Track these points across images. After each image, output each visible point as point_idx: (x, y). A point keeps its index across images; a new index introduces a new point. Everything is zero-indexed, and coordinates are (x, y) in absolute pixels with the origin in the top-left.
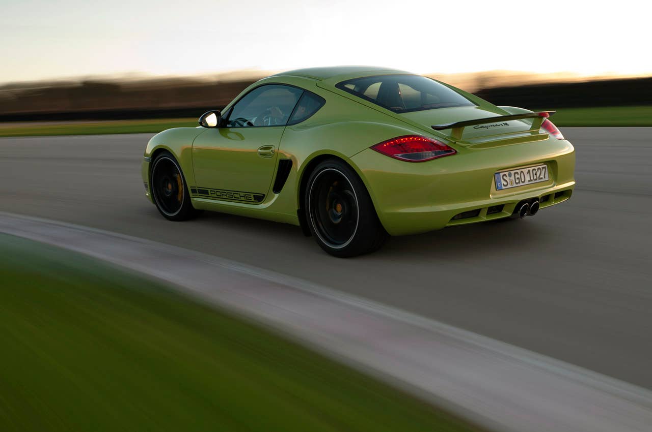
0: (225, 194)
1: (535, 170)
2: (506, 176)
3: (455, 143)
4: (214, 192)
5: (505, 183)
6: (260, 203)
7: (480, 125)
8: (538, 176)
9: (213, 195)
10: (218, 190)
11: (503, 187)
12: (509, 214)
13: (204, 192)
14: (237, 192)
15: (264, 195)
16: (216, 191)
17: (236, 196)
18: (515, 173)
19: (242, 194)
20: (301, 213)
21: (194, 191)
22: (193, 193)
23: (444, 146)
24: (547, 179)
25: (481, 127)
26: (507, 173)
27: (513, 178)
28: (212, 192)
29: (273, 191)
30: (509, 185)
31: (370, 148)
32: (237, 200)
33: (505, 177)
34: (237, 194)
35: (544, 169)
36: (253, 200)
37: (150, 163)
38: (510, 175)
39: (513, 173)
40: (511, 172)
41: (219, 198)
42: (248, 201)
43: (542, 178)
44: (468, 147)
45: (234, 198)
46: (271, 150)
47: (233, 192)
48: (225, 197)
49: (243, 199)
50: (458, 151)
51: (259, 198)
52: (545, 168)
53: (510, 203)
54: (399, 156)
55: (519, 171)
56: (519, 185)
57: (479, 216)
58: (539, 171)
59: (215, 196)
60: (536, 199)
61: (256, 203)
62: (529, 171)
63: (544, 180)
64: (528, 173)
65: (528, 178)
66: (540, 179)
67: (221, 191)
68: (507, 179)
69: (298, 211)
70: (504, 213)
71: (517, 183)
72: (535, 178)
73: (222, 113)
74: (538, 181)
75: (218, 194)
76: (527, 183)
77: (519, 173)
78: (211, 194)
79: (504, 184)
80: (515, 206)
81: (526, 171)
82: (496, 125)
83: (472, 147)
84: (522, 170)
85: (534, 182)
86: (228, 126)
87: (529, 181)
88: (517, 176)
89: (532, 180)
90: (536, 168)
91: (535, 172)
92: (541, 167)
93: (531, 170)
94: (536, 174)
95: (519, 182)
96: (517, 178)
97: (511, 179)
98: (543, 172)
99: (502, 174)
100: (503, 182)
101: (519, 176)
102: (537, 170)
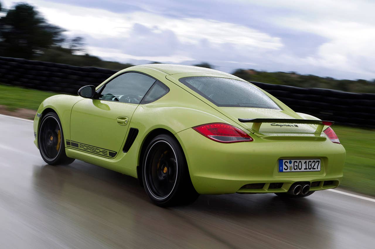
0: (90, 148)
1: (311, 162)
2: (288, 163)
3: (253, 133)
4: (82, 146)
5: (286, 168)
6: (113, 158)
7: (276, 124)
8: (312, 167)
9: (81, 148)
10: (85, 145)
11: (284, 171)
12: (286, 191)
13: (75, 145)
14: (98, 148)
15: (116, 153)
16: (83, 145)
17: (97, 151)
18: (295, 162)
19: (101, 150)
20: (139, 169)
21: (68, 143)
22: (67, 144)
23: (245, 134)
24: (319, 169)
25: (276, 125)
26: (288, 161)
27: (292, 165)
28: (81, 146)
29: (123, 150)
30: (288, 169)
31: (192, 128)
32: (97, 154)
33: (286, 163)
34: (98, 149)
35: (318, 162)
36: (108, 155)
37: (40, 118)
38: (290, 163)
39: (293, 161)
40: (291, 160)
41: (85, 150)
42: (105, 156)
43: (315, 169)
44: (261, 138)
45: (95, 152)
46: (125, 120)
47: (95, 148)
48: (89, 150)
49: (101, 153)
50: (254, 139)
51: (113, 155)
52: (319, 161)
53: (288, 183)
54: (211, 137)
55: (298, 161)
56: (296, 170)
57: (263, 188)
58: (314, 163)
59: (83, 149)
60: (308, 183)
61: (110, 158)
62: (306, 162)
63: (316, 170)
64: (304, 163)
65: (304, 166)
66: (313, 169)
67: (87, 146)
68: (288, 165)
69: (138, 167)
70: (282, 189)
71: (295, 169)
72: (310, 167)
73: (96, 88)
74: (312, 170)
75: (85, 148)
76: (303, 170)
77: (298, 163)
78: (80, 147)
79: (284, 168)
80: (291, 185)
81: (303, 161)
82: (288, 126)
83: (264, 138)
84: (301, 160)
85: (308, 170)
86: (100, 98)
87: (305, 169)
88: (296, 164)
89: (307, 169)
90: (312, 161)
91: (310, 163)
92: (316, 160)
93: (308, 161)
94: (311, 165)
95: (297, 169)
96: (296, 166)
97: (291, 165)
98: (317, 164)
99: (284, 161)
100: (284, 167)
101: (297, 164)
102: (312, 162)
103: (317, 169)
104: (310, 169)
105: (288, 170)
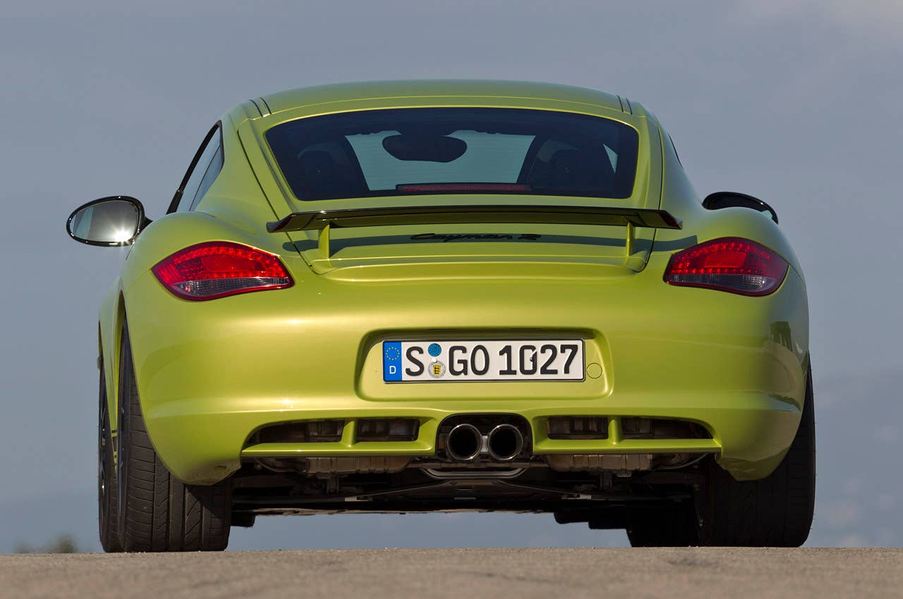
1: (533, 348)
2: (422, 352)
5: (416, 368)
8: (540, 366)
11: (406, 378)
12: (429, 448)
18: (454, 349)
24: (576, 371)
26: (425, 346)
27: (444, 357)
33: (415, 354)
35: (569, 352)
39: (445, 346)
40: (439, 343)
43: (555, 372)
50: (297, 282)
52: (575, 348)
55: (470, 346)
56: (462, 377)
57: (337, 437)
58: (549, 352)
62: (507, 350)
63: (561, 375)
64: (501, 353)
65: (499, 363)
66: (544, 371)
68: (426, 359)
71: (455, 373)
72: (529, 368)
74: (538, 376)
76: (493, 375)
77: (470, 352)
79: (408, 370)
81: (494, 347)
84: (483, 343)
85: (520, 376)
87: (502, 373)
88: (458, 355)
89: (514, 373)
90: (539, 345)
91: (529, 354)
92: (558, 344)
93: (516, 346)
94: (534, 359)
95: (465, 371)
96: (460, 362)
97: (434, 359)
98: (562, 358)
99: (405, 346)
100: (406, 364)
101: (468, 357)
102: (538, 349)
103: (567, 371)
104: (533, 372)
105: (425, 376)
